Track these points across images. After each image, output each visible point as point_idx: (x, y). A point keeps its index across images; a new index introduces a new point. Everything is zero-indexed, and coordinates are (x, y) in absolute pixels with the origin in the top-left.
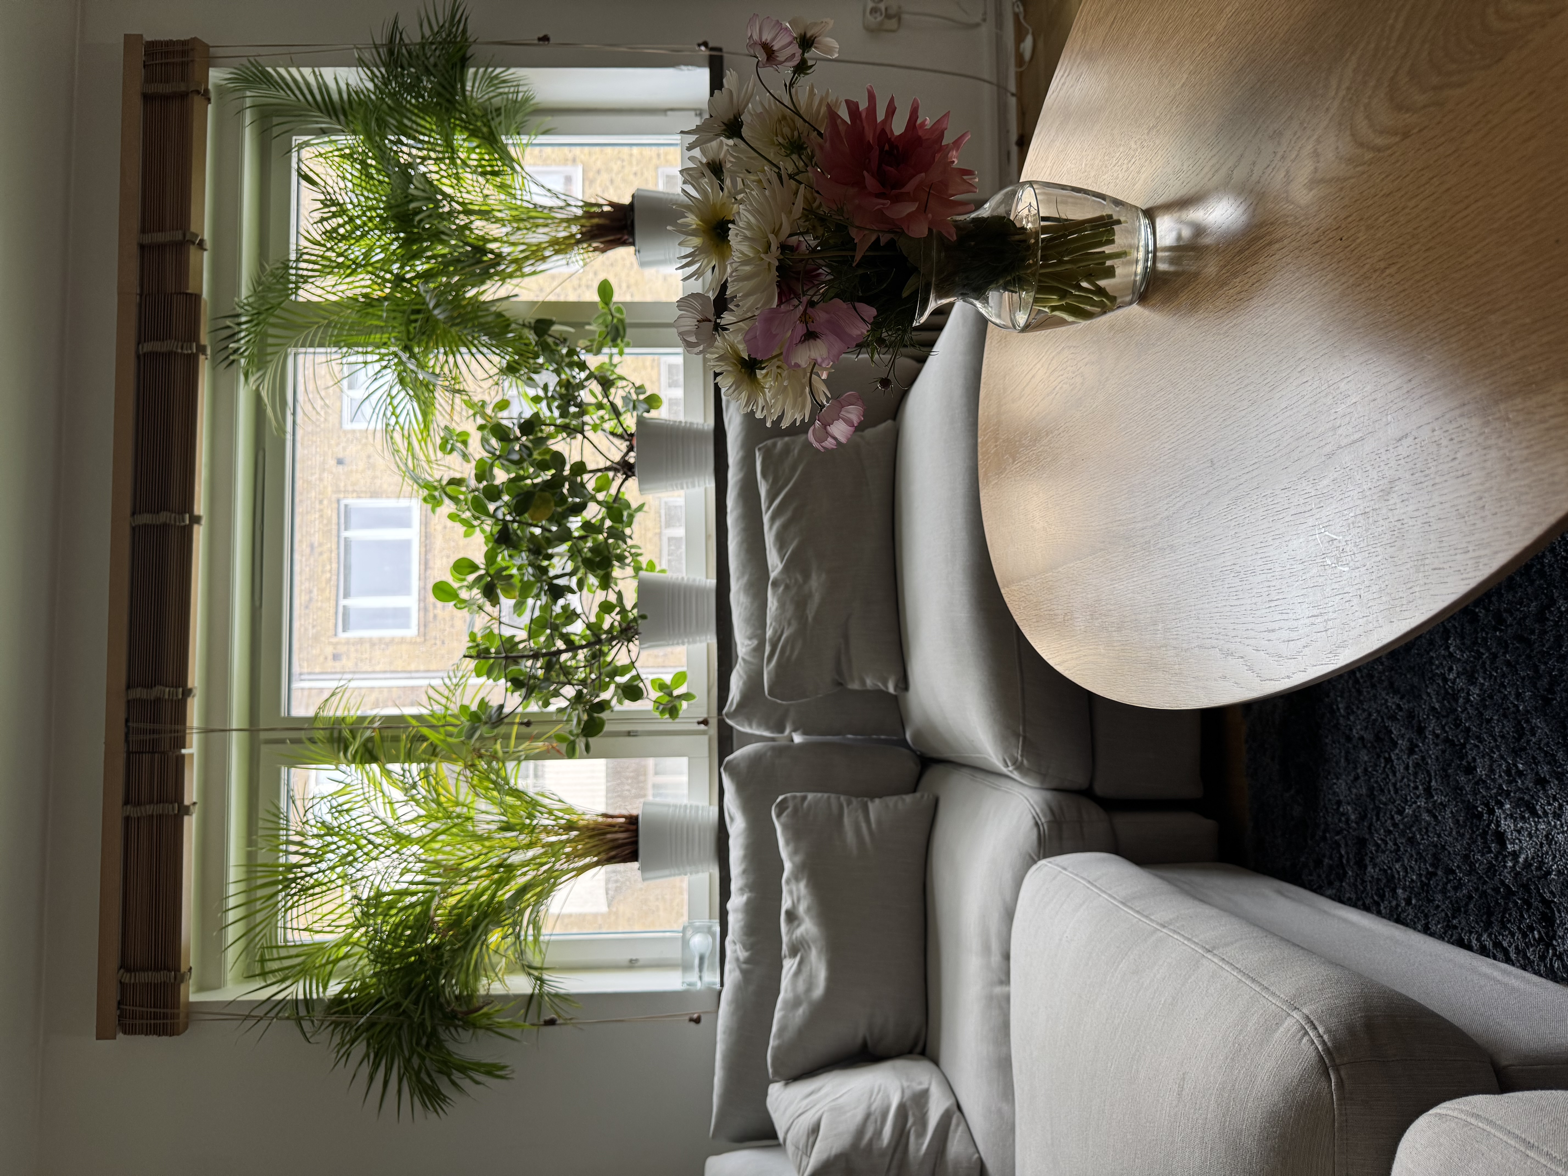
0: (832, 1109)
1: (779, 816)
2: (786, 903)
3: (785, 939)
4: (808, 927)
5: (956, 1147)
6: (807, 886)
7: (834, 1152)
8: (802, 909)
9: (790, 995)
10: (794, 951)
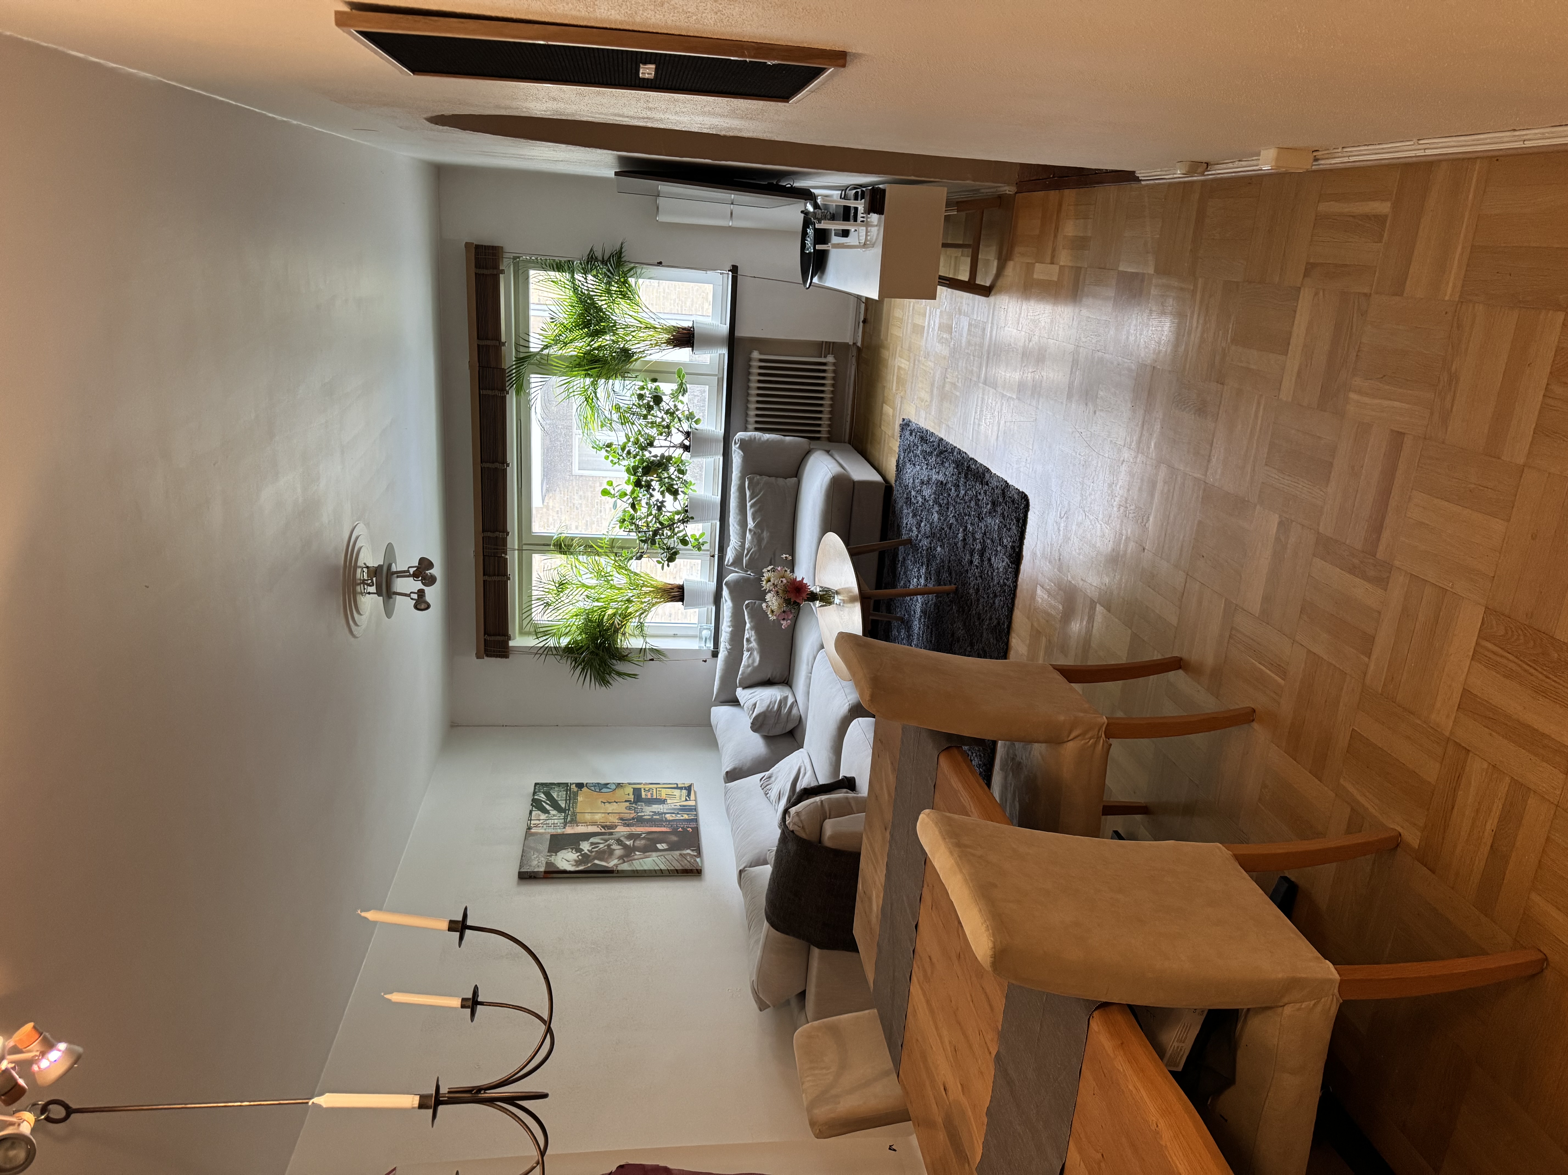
0: (760, 700)
1: (746, 609)
2: (746, 636)
3: (745, 646)
4: (754, 644)
5: (794, 711)
6: (755, 633)
7: (761, 711)
8: (752, 639)
9: (746, 664)
10: (748, 650)
